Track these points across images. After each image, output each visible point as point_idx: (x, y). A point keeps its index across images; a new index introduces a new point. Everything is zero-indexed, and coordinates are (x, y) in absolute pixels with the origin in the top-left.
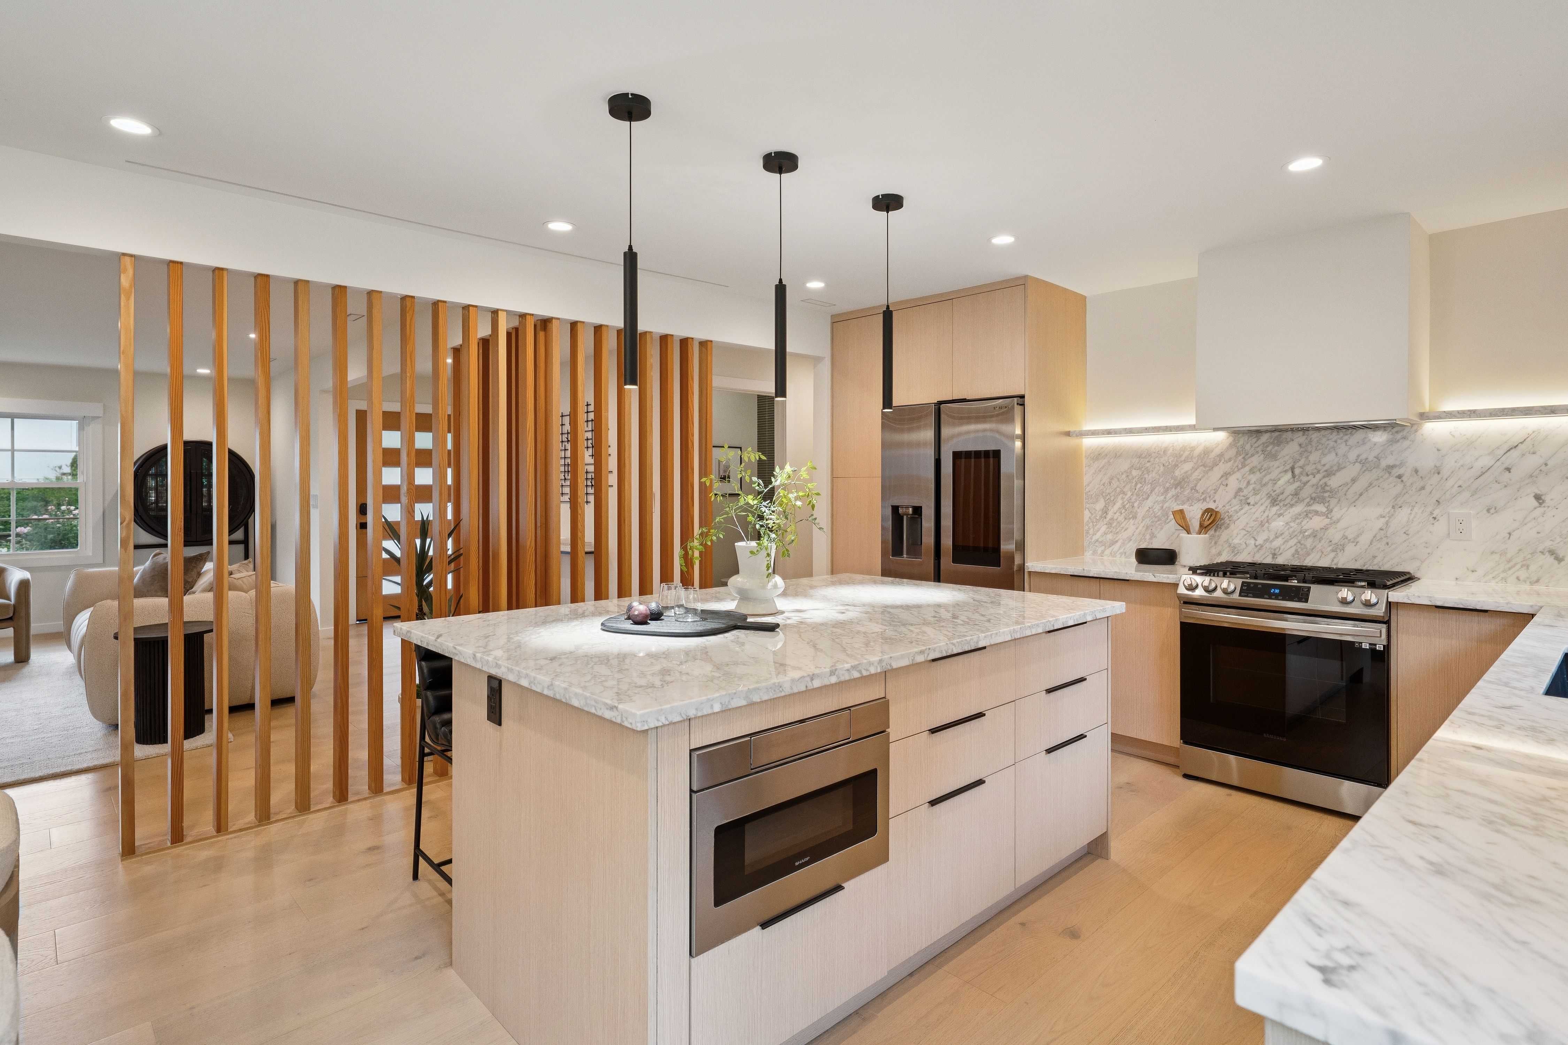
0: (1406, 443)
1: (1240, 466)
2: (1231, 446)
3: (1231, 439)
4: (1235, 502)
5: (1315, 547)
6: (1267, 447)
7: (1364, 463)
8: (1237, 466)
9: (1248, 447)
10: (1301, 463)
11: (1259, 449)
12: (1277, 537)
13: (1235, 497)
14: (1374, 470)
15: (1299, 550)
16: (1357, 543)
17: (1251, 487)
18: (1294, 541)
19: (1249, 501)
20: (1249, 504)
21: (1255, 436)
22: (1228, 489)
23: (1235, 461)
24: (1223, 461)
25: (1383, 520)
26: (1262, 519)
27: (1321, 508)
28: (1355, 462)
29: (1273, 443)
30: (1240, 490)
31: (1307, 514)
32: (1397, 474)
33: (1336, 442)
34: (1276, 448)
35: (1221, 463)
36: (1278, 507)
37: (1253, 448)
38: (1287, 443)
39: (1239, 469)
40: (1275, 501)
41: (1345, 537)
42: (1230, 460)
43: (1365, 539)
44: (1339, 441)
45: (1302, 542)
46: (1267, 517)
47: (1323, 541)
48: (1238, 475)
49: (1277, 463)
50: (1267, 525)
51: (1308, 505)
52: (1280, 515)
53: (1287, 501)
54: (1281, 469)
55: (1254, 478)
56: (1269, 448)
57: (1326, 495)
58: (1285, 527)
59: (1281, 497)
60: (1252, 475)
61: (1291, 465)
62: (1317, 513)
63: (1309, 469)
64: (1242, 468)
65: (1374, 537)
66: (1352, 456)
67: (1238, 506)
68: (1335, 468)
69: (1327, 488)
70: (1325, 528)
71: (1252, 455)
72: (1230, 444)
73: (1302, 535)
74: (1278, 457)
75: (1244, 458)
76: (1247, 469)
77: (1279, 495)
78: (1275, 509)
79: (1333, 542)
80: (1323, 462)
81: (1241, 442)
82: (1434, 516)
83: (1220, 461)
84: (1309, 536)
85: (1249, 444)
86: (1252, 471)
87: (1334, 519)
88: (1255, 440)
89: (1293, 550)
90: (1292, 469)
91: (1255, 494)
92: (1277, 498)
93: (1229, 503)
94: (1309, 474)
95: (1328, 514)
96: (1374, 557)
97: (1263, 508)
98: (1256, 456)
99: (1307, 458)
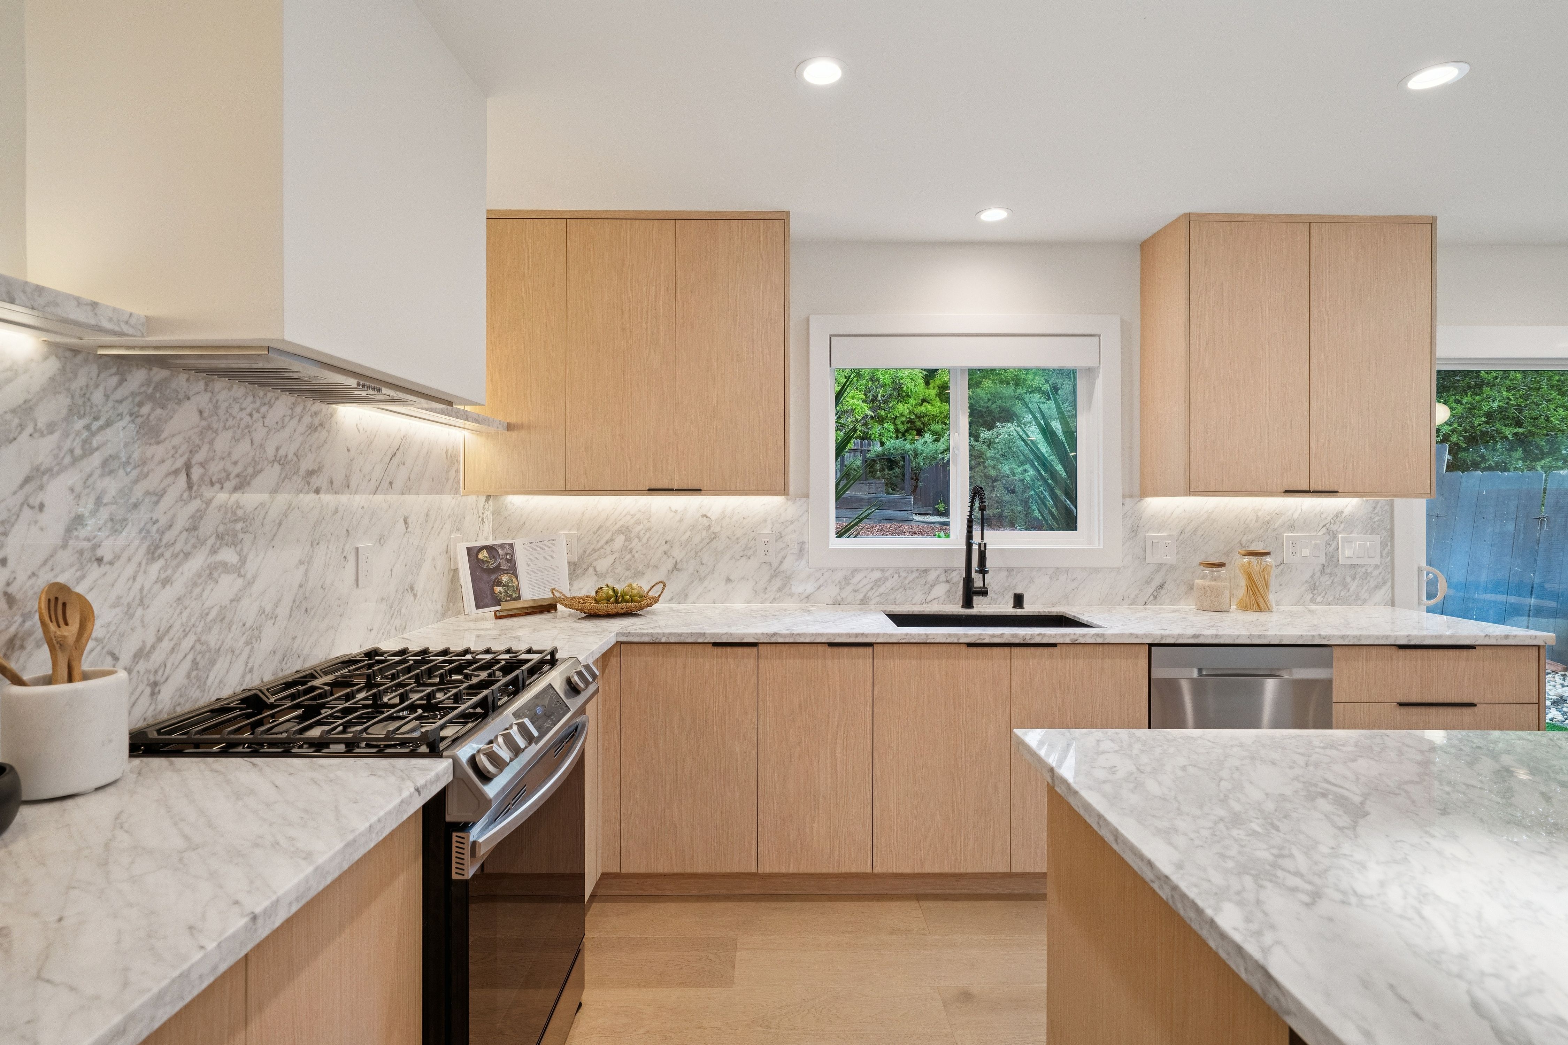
0: (324, 433)
1: (78, 451)
2: (54, 386)
3: (53, 365)
4: (65, 557)
5: (223, 642)
6: (140, 404)
7: (281, 461)
8: (71, 451)
9: (98, 396)
10: (199, 457)
11: (124, 408)
12: (159, 640)
13: (64, 546)
14: (295, 478)
15: (199, 658)
16: (276, 617)
17: (104, 514)
18: (190, 640)
19: (99, 553)
20: (100, 560)
21: (114, 370)
22: (44, 518)
23: (66, 435)
24: (30, 429)
25: (302, 569)
26: (130, 599)
27: (229, 555)
28: (273, 461)
29: (150, 397)
30: (78, 520)
31: (211, 573)
32: (315, 487)
33: (251, 415)
34: (159, 411)
35: (25, 435)
36: (161, 563)
37: (110, 404)
38: (179, 402)
39: (75, 460)
40: (157, 547)
41: (262, 611)
42: (51, 428)
43: (283, 611)
44: (256, 416)
45: (203, 638)
46: (142, 589)
47: (234, 628)
48: (72, 477)
49: (159, 451)
50: (140, 612)
51: (214, 551)
52: (165, 582)
53: (179, 545)
54: (167, 467)
55: (111, 486)
56: (145, 410)
57: (239, 526)
58: (175, 609)
59: (169, 537)
60: (107, 480)
61: (184, 458)
62: (225, 567)
63: (214, 468)
64: (83, 457)
65: (294, 601)
66: (270, 452)
67: (73, 569)
68: (250, 470)
69: (240, 513)
70: (236, 600)
71: (108, 424)
72: (52, 379)
73: (202, 623)
74: (163, 437)
75: (88, 427)
76: (96, 459)
77: (163, 532)
78: (155, 568)
79: (247, 625)
80: (234, 457)
81: (81, 381)
82: (345, 554)
83: (22, 427)
84: (214, 621)
85: (101, 389)
86: (107, 467)
87: (249, 576)
88: (114, 380)
89: (187, 664)
90: (188, 466)
91: (115, 532)
92: (160, 540)
93: (50, 564)
94: (214, 480)
95: (238, 570)
96: (294, 639)
97: (131, 569)
98: (120, 424)
99: (211, 442)
